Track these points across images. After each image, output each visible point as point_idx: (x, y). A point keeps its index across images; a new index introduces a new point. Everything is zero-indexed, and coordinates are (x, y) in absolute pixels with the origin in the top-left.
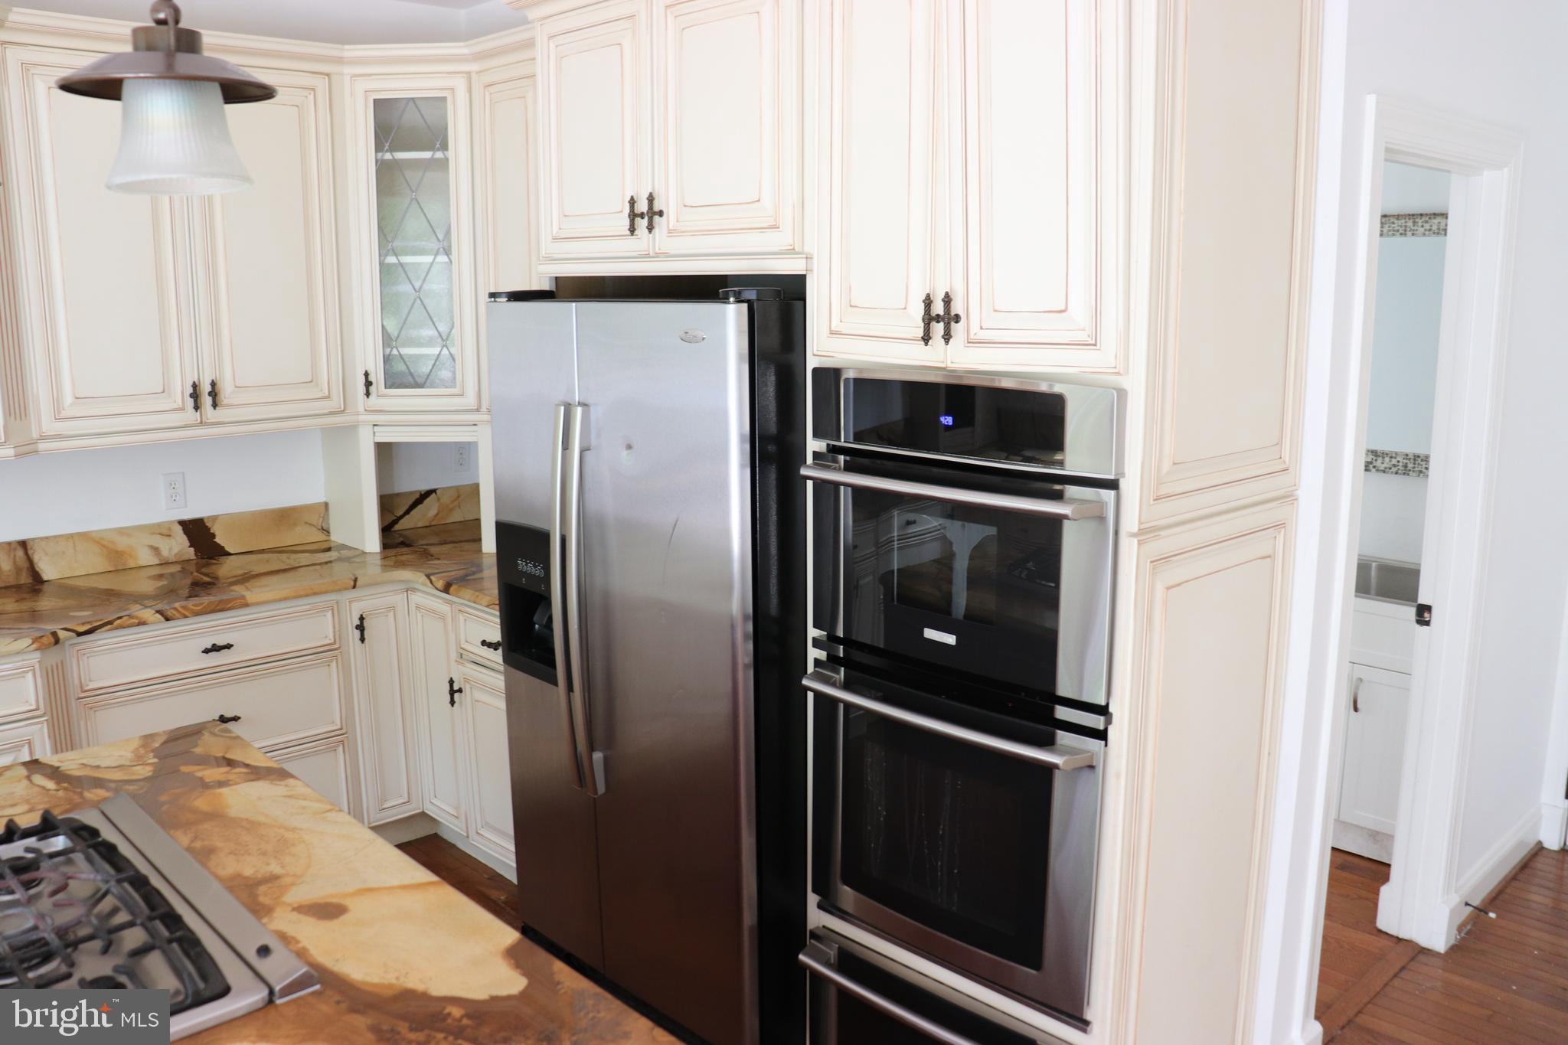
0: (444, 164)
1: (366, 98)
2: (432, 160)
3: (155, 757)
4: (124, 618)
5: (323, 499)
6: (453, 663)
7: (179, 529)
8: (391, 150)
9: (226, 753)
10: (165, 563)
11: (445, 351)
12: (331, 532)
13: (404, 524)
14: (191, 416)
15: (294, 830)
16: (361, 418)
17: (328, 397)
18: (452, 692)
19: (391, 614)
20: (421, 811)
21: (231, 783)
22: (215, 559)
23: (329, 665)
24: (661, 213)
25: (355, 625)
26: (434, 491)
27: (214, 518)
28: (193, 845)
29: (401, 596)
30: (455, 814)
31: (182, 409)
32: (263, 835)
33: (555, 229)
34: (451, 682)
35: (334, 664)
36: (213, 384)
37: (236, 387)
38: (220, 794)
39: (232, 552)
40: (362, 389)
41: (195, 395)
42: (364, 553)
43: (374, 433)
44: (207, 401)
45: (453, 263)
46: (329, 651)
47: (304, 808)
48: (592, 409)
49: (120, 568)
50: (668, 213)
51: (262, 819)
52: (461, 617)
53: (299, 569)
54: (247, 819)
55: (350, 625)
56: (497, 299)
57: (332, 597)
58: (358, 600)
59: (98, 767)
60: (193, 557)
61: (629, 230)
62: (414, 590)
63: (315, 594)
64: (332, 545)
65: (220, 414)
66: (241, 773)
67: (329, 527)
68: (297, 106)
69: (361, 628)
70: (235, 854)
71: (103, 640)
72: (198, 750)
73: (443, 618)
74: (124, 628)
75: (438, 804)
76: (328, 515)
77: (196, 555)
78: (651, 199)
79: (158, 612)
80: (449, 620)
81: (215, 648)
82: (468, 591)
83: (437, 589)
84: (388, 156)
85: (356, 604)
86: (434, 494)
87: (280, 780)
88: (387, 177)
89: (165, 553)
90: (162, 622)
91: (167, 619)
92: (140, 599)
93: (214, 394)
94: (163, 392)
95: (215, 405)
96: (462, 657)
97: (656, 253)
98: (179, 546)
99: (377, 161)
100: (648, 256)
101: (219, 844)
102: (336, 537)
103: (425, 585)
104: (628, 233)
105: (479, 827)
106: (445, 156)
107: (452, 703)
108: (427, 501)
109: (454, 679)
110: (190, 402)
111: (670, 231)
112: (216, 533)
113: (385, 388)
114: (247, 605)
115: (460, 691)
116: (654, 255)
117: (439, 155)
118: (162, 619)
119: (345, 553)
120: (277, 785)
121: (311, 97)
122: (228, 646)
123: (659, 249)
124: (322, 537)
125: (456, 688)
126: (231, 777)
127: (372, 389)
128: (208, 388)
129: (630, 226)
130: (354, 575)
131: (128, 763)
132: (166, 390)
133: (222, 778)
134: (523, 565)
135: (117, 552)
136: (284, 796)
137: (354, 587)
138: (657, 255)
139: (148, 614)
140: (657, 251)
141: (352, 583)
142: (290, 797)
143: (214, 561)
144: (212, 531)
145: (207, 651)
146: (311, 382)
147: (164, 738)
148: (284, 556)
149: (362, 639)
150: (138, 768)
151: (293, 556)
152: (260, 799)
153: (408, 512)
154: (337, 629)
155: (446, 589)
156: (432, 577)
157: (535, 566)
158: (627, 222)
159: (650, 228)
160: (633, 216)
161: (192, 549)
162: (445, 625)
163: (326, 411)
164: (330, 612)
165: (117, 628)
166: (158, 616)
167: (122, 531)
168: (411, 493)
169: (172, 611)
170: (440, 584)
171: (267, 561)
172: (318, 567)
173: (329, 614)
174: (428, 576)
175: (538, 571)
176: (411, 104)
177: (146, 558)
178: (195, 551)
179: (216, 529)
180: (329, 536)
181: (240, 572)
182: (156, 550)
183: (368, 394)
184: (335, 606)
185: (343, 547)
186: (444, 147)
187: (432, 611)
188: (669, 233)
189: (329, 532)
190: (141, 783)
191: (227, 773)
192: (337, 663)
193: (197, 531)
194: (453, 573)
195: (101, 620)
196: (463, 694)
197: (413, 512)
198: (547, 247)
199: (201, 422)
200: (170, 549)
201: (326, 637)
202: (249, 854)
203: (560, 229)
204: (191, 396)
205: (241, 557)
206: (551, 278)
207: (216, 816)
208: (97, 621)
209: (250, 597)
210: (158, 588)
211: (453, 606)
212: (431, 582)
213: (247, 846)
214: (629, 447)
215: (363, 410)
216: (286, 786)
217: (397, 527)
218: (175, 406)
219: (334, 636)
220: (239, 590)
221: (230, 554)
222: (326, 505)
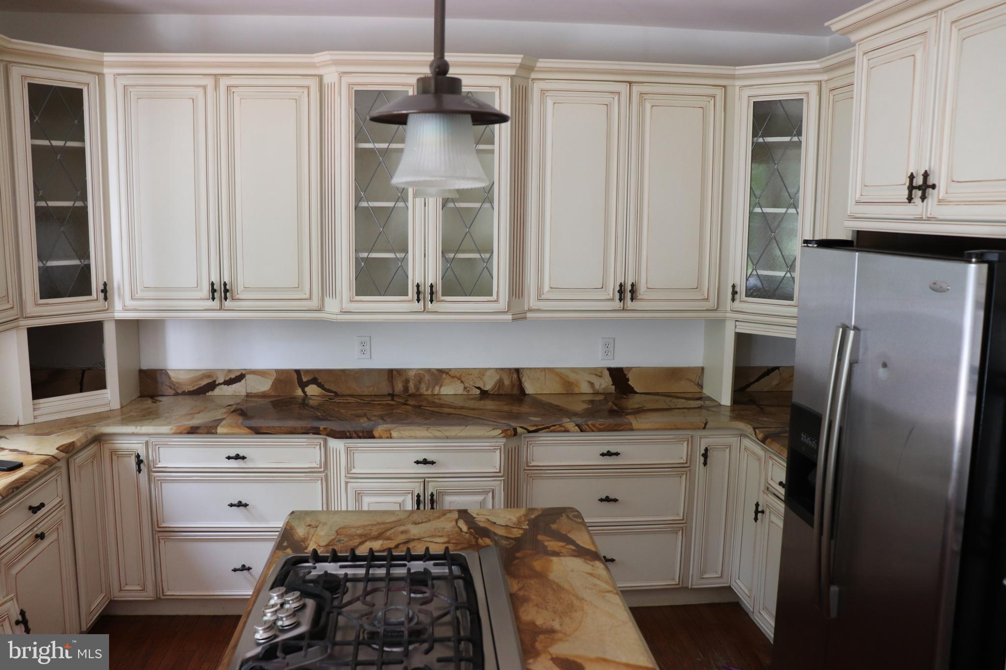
0: (799, 144)
1: (749, 100)
2: (790, 142)
3: (528, 525)
4: (557, 426)
5: (701, 365)
6: (761, 493)
7: (607, 373)
8: (763, 136)
9: (569, 532)
10: (596, 393)
11: (788, 275)
12: (704, 387)
13: (754, 388)
14: (617, 304)
15: (581, 599)
16: (728, 315)
17: (707, 299)
18: (757, 512)
19: (728, 450)
20: (729, 585)
21: (561, 554)
22: (626, 395)
23: (681, 477)
24: (933, 187)
25: (701, 453)
26: (778, 368)
27: (630, 369)
28: (518, 593)
29: (736, 439)
30: (749, 595)
31: (613, 300)
32: (561, 598)
33: (858, 195)
34: (757, 505)
35: (684, 477)
36: (633, 285)
37: (648, 288)
38: (551, 561)
39: (638, 392)
40: (730, 296)
41: (621, 291)
42: (720, 405)
43: (736, 326)
44: (629, 295)
45: (799, 214)
46: (683, 468)
47: (595, 585)
48: (862, 333)
49: (570, 392)
50: (939, 187)
51: (566, 586)
52: (771, 462)
53: (674, 410)
54: (557, 584)
55: (698, 453)
56: (808, 245)
57: (690, 432)
58: (706, 437)
59: (495, 523)
60: (614, 392)
61: (907, 199)
62: (746, 436)
63: (677, 429)
64: (704, 396)
65: (635, 305)
66: (570, 549)
67: (703, 384)
68: (702, 108)
69: (705, 455)
70: (538, 607)
71: (544, 438)
72: (554, 526)
73: (759, 460)
74: (555, 432)
75: (739, 584)
76: (703, 376)
77: (615, 390)
78: (926, 175)
79: (577, 425)
80: (763, 461)
81: (609, 454)
82: (777, 444)
83: (758, 439)
84: (761, 140)
85: (706, 440)
86: (778, 370)
87: (591, 561)
88: (760, 153)
89: (597, 386)
90: (577, 432)
91: (582, 431)
92: (570, 414)
93: (633, 291)
94: (602, 288)
95: (632, 299)
96: (768, 489)
97: (928, 218)
98: (605, 383)
99: (753, 143)
100: (921, 219)
101: (533, 597)
102: (707, 391)
103: (751, 434)
104: (907, 201)
105: (761, 608)
106: (799, 140)
107: (756, 519)
108: (773, 373)
109: (759, 503)
110: (617, 295)
111: (940, 201)
112: (629, 378)
113: (746, 297)
114: (632, 430)
115: (763, 512)
116: (927, 219)
117: (795, 139)
118: (579, 430)
119: (708, 403)
120: (587, 563)
121: (712, 102)
122: (617, 454)
123: (930, 214)
124: (697, 390)
125: (760, 509)
126: (564, 550)
127: (737, 296)
128: (629, 288)
129: (909, 195)
130: (706, 419)
131: (511, 525)
132: (604, 288)
133: (557, 549)
134: (804, 438)
135: (569, 382)
136: (587, 573)
137: (704, 428)
138: (929, 219)
139: (571, 426)
140: (929, 215)
141: (703, 426)
142: (590, 574)
143: (625, 396)
144: (627, 377)
145: (603, 455)
146: (697, 288)
147: (539, 513)
148: (668, 399)
149: (705, 464)
150: (516, 530)
151: (675, 400)
152: (572, 571)
153: (757, 380)
154: (689, 454)
155: (763, 441)
156: (757, 431)
157: (812, 441)
158: (906, 192)
159: (923, 198)
160: (911, 188)
161: (614, 387)
162: (760, 465)
163: (705, 309)
164: (686, 442)
165: (551, 432)
166: (577, 428)
167: (574, 370)
168: (761, 368)
169: (586, 426)
170: (760, 436)
171: (657, 401)
172: (686, 410)
173: (685, 443)
174: (754, 429)
175: (813, 444)
176: (779, 104)
177: (585, 388)
178: (615, 388)
179: (630, 376)
180: (702, 389)
181: (637, 406)
182: (592, 384)
183: (733, 300)
184: (690, 439)
185: (710, 399)
186: (799, 134)
187: (754, 453)
188: (939, 202)
189: (702, 387)
190: (511, 541)
191: (562, 547)
192: (686, 475)
193: (618, 375)
194: (772, 430)
195: (543, 425)
196: (764, 515)
197: (762, 381)
198: (852, 208)
199: (623, 309)
200: (600, 385)
201: (682, 458)
202: (547, 609)
203: (861, 195)
204: (619, 291)
205: (642, 395)
206: (853, 231)
207: (542, 576)
208: (541, 425)
209: (635, 424)
210: (584, 409)
211: (767, 453)
212: (755, 434)
213: (548, 603)
214: (885, 365)
215: (729, 310)
216: (593, 566)
217: (749, 389)
218: (608, 297)
219: (687, 458)
220: (631, 419)
221: (637, 393)
222: (703, 369)
